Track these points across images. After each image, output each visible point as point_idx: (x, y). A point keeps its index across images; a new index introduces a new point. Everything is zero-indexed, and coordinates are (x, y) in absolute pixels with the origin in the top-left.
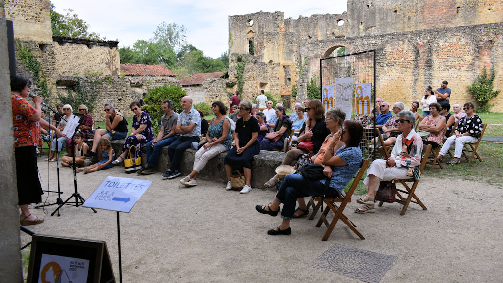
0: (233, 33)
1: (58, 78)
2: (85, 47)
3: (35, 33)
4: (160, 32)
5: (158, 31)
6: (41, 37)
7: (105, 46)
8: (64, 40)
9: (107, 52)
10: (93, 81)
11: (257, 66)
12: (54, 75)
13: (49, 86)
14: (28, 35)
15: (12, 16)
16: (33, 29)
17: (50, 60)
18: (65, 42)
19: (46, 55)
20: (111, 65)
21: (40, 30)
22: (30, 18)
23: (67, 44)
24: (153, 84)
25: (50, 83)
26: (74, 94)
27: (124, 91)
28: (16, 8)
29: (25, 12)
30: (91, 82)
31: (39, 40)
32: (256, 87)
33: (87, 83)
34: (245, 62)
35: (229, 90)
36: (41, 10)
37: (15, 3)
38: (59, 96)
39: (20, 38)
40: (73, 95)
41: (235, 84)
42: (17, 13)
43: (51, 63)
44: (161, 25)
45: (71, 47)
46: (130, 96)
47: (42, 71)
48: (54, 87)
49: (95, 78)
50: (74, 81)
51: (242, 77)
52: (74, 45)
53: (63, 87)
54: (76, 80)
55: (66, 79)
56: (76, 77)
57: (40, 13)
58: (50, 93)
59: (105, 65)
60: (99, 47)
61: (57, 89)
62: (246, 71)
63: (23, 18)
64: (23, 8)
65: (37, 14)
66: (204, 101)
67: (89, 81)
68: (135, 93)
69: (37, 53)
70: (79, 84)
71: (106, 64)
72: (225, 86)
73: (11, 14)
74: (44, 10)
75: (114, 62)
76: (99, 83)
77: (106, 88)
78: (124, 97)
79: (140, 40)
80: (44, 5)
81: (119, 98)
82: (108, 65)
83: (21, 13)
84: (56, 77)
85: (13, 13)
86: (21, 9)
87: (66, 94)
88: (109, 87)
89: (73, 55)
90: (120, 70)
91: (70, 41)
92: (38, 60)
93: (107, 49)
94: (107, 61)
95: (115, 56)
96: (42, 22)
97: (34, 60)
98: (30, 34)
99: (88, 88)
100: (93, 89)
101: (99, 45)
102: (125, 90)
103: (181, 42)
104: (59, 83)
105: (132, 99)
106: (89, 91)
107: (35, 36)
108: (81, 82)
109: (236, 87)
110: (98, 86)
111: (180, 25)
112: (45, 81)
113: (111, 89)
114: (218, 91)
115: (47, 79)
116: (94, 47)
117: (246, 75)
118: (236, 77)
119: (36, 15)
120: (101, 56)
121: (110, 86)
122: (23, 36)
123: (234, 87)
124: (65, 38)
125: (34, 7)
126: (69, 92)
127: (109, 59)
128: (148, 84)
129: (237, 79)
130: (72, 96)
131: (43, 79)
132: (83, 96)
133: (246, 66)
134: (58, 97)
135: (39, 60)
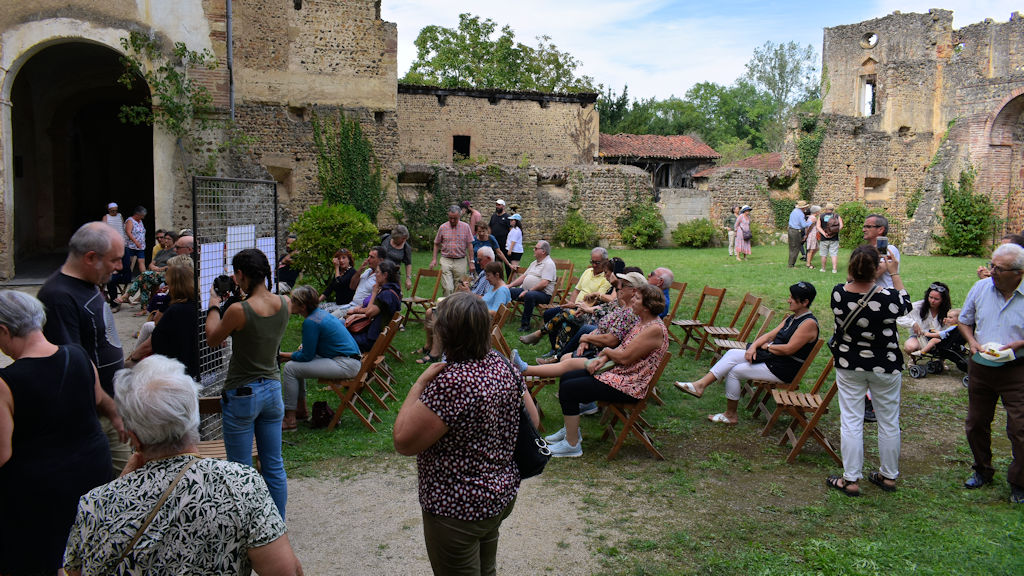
0: (831, 65)
1: (400, 169)
2: (535, 106)
3: (368, 93)
4: (760, 64)
5: (756, 62)
6: (379, 101)
7: (572, 102)
8: (497, 96)
9: (576, 113)
10: (464, 173)
11: (859, 140)
12: (394, 164)
13: (383, 183)
14: (356, 99)
15: (334, 69)
16: (366, 88)
17: (390, 137)
18: (500, 99)
19: (384, 129)
20: (581, 138)
21: (377, 88)
22: (362, 69)
23: (503, 101)
24: (584, 180)
25: (387, 178)
26: (428, 197)
27: (523, 193)
28: (342, 56)
29: (355, 61)
30: (460, 176)
31: (373, 105)
32: (855, 188)
33: (451, 178)
34: (824, 132)
35: (776, 194)
36: (382, 55)
37: (341, 48)
38: (401, 200)
39: (345, 103)
40: (425, 199)
41: (793, 180)
42: (343, 63)
43: (391, 144)
44: (762, 49)
45: (509, 107)
46: (536, 201)
47: (374, 156)
48: (393, 184)
49: (468, 169)
50: (429, 175)
51: (812, 164)
52: (515, 104)
53: (413, 185)
54: (432, 172)
55: (414, 170)
56: (433, 167)
57: (380, 60)
58: (385, 195)
59: (568, 137)
60: (560, 105)
61: (398, 187)
62: (825, 151)
63: (351, 71)
64: (353, 55)
65: (374, 62)
66: (706, 215)
67: (457, 173)
68: (548, 197)
69: (368, 128)
70: (437, 179)
71: (572, 136)
72: (765, 185)
73: (334, 65)
74: (386, 55)
75: (587, 133)
76: (474, 177)
77: (487, 186)
78: (522, 204)
79: (702, 82)
80: (388, 45)
81: (513, 205)
82: (575, 137)
83: (349, 62)
84: (397, 167)
85: (337, 64)
86: (349, 56)
87: (414, 197)
88: (492, 186)
89: (512, 121)
90: (597, 148)
91: (508, 97)
92: (370, 140)
93: (575, 108)
94: (573, 130)
95: (591, 120)
96: (382, 74)
97: (362, 139)
98: (361, 97)
99: (454, 186)
100: (462, 188)
101: (560, 100)
102: (526, 191)
103: (805, 81)
104: (402, 177)
105: (538, 209)
106: (453, 193)
107: (368, 99)
108: (440, 175)
109: (795, 187)
110: (472, 183)
111: (804, 46)
112: (378, 174)
113: (496, 189)
114: (745, 195)
115: (382, 170)
116: (552, 104)
117: (824, 162)
118: (796, 166)
119: (373, 65)
120: (562, 122)
121: (496, 183)
122: (349, 101)
123: (790, 188)
124: (499, 91)
125: (371, 51)
126: (421, 193)
127: (578, 126)
128: (574, 180)
129: (797, 170)
130: (422, 200)
131: (374, 171)
132: (444, 199)
133: (828, 140)
134: (398, 201)
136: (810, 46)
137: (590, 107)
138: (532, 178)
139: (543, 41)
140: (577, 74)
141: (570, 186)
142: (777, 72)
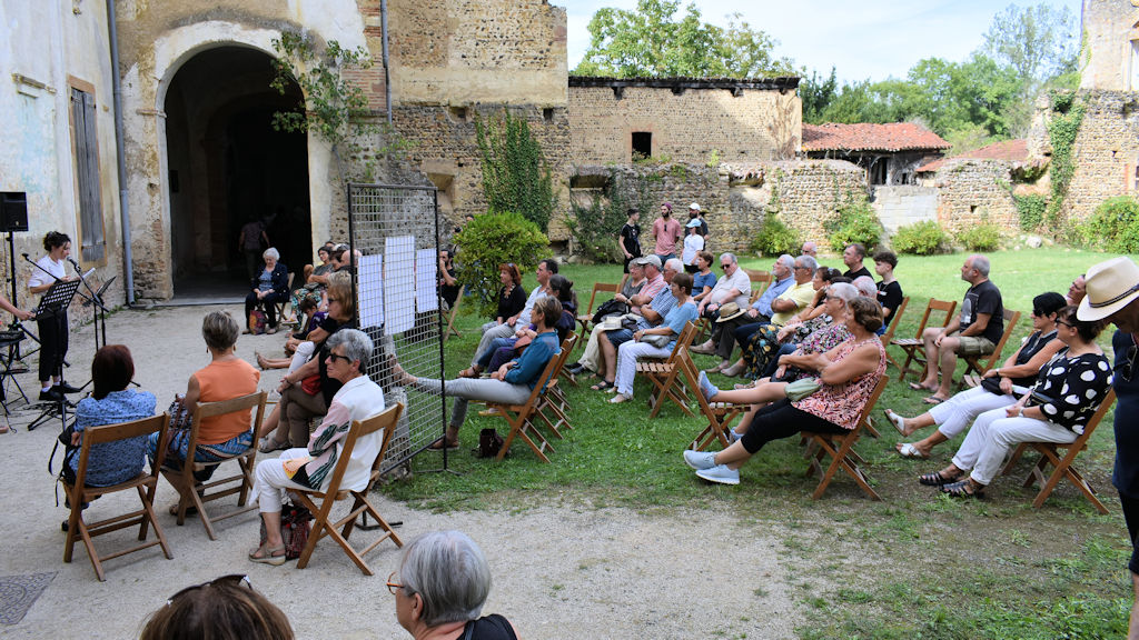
0: (1092, 29)
1: (573, 172)
2: (726, 95)
3: (536, 88)
4: (1001, 33)
5: (997, 30)
6: (548, 95)
7: (769, 89)
8: (682, 85)
9: (774, 101)
10: (644, 175)
11: (1129, 120)
12: (566, 167)
13: (554, 188)
14: (522, 95)
15: (498, 63)
16: (533, 83)
17: (560, 137)
18: (685, 88)
19: (554, 128)
20: (780, 130)
21: (546, 83)
22: (529, 61)
23: (689, 91)
24: (785, 179)
25: (558, 182)
26: (604, 202)
27: (713, 196)
28: (506, 47)
29: (521, 52)
30: (640, 178)
31: (542, 101)
32: (1124, 179)
33: (630, 181)
34: (1082, 111)
35: (1022, 189)
36: (550, 44)
37: (504, 38)
38: (574, 207)
39: (510, 100)
40: (601, 205)
41: (1043, 171)
42: (507, 54)
43: (562, 144)
44: (1004, 15)
45: (695, 97)
46: (728, 205)
47: (543, 159)
48: (566, 190)
49: (649, 169)
50: (604, 178)
51: (1066, 151)
52: (702, 93)
53: (587, 189)
54: (609, 174)
55: (588, 173)
56: (609, 169)
57: (548, 50)
58: (556, 201)
59: (766, 130)
60: (755, 93)
61: (571, 192)
62: (1084, 136)
63: (517, 64)
64: (519, 45)
65: (542, 52)
66: (933, 217)
67: (637, 175)
68: (742, 199)
69: (537, 127)
70: (615, 182)
71: (770, 128)
72: (1007, 179)
73: (497, 58)
74: (555, 44)
75: (787, 124)
76: (656, 178)
77: (671, 189)
78: (712, 208)
79: (927, 58)
80: (556, 33)
82: (773, 129)
83: (514, 54)
84: (569, 169)
85: (501, 57)
86: (514, 47)
87: (589, 203)
88: (678, 188)
89: (699, 113)
90: (800, 141)
91: (694, 85)
92: (538, 140)
93: (773, 96)
94: (771, 121)
95: (792, 109)
96: (552, 66)
97: (531, 139)
98: (528, 93)
99: (634, 190)
100: (642, 192)
101: (756, 87)
102: (716, 193)
103: (1058, 50)
104: (575, 182)
105: (730, 213)
106: (633, 197)
107: (535, 94)
108: (618, 178)
109: (1045, 181)
110: (654, 186)
111: (1058, 8)
112: (548, 178)
113: (682, 192)
114: (981, 192)
115: (552, 173)
116: (745, 92)
117: (1083, 146)
118: (1047, 155)
119: (540, 56)
121: (682, 185)
122: (515, 97)
123: (1039, 182)
124: (683, 80)
125: (537, 40)
126: (597, 199)
127: (777, 116)
128: (773, 179)
129: (1048, 159)
130: (598, 206)
131: (544, 175)
132: (622, 206)
133: (1088, 121)
134: (571, 209)
135: (540, 140)
136: (1066, 9)
137: (791, 93)
138: (723, 178)
139: (733, 19)
140: (774, 55)
141: (767, 186)
142: (1022, 42)
